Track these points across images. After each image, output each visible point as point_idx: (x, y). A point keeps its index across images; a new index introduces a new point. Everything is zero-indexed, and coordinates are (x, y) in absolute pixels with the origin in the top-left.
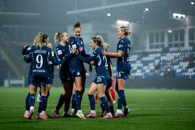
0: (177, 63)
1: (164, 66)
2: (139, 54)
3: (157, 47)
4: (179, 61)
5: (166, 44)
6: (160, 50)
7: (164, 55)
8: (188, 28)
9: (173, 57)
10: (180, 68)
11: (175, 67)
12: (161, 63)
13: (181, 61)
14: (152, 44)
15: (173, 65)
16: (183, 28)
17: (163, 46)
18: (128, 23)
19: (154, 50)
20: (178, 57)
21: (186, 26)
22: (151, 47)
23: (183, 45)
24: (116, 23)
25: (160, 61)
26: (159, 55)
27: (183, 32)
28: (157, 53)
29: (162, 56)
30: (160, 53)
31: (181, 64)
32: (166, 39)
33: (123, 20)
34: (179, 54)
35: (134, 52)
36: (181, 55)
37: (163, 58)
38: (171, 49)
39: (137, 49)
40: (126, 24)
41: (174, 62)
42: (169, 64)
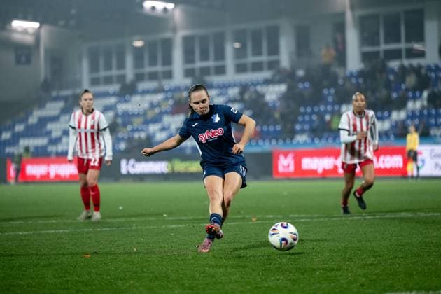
0: (157, 119)
1: (125, 125)
2: (66, 99)
3: (108, 81)
4: (162, 114)
5: (129, 73)
6: (114, 88)
7: (126, 101)
8: (181, 34)
9: (146, 105)
10: (163, 129)
11: (153, 128)
12: (119, 121)
13: (166, 113)
14: (95, 75)
15: (147, 122)
16: (168, 35)
17: (121, 79)
18: (36, 25)
19: (102, 88)
20: (159, 105)
21: (174, 30)
22: (95, 82)
23: (169, 75)
24: (8, 26)
25: (117, 115)
26: (113, 100)
27: (168, 45)
28: (106, 95)
29: (119, 102)
30: (114, 94)
31: (167, 119)
32: (129, 61)
33: (25, 18)
34: (159, 97)
35: (54, 94)
36: (166, 99)
37: (122, 107)
38: (142, 86)
39: (61, 88)
40: (33, 28)
41: (150, 115)
42: (137, 122)
